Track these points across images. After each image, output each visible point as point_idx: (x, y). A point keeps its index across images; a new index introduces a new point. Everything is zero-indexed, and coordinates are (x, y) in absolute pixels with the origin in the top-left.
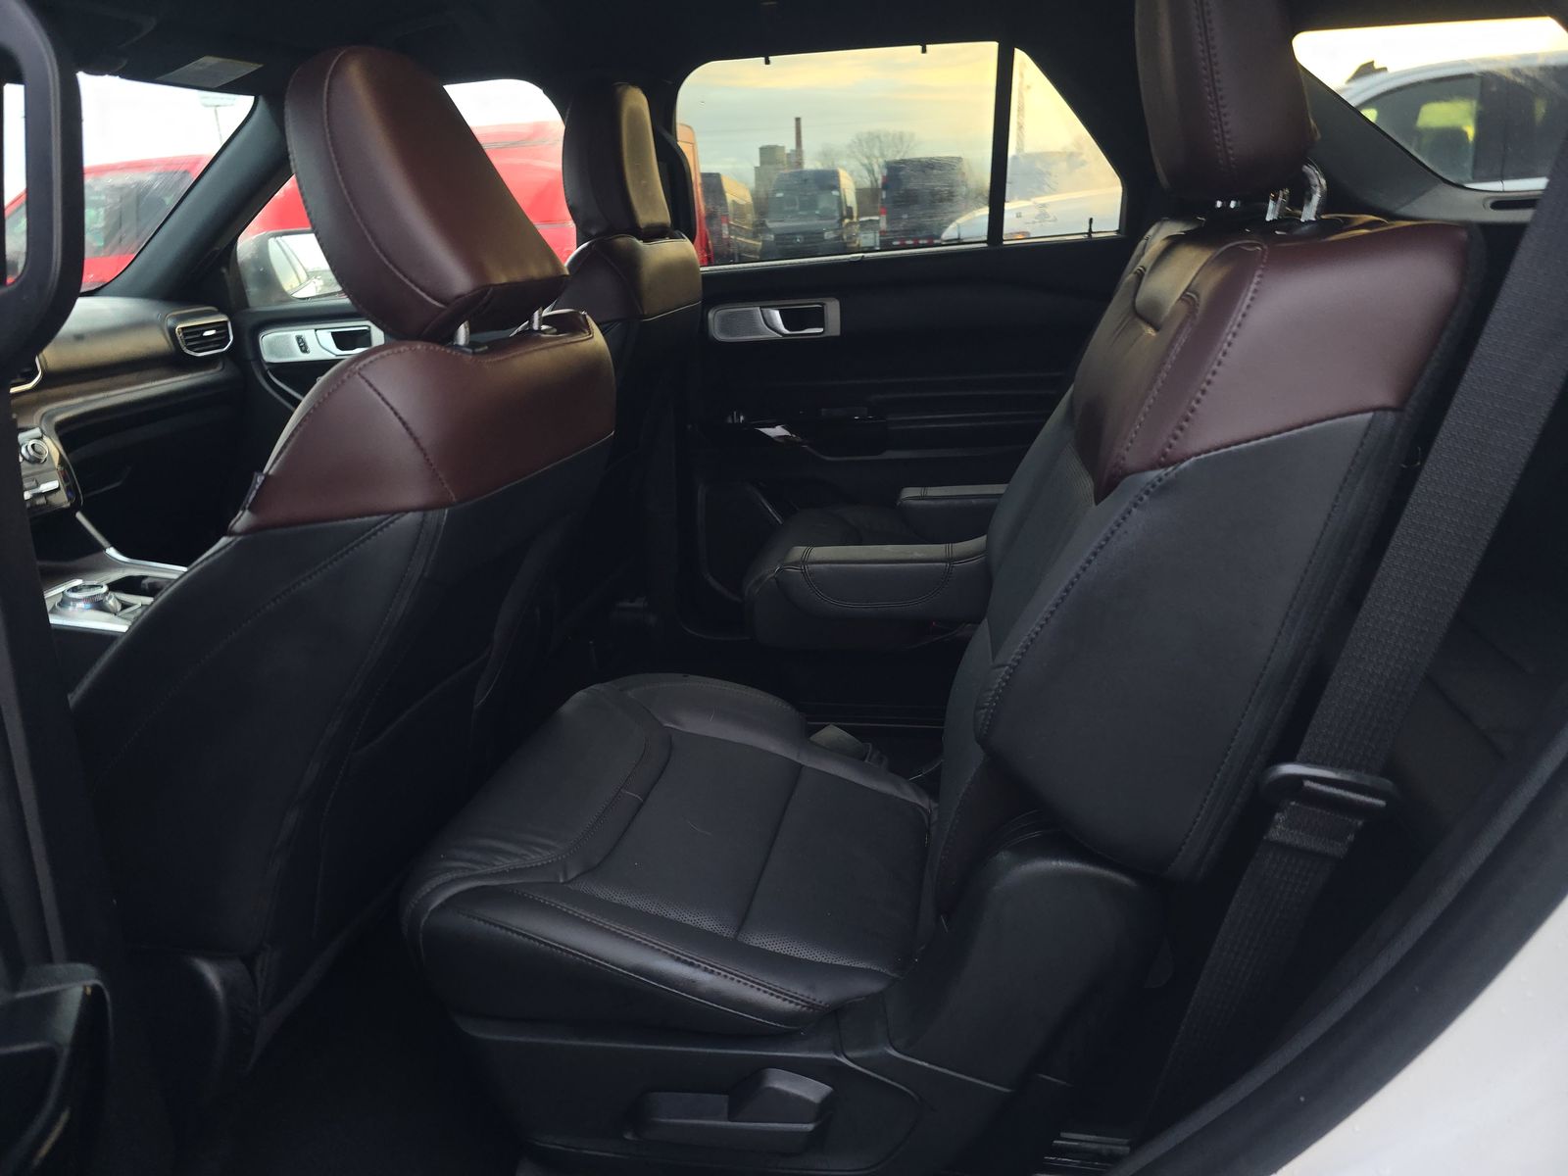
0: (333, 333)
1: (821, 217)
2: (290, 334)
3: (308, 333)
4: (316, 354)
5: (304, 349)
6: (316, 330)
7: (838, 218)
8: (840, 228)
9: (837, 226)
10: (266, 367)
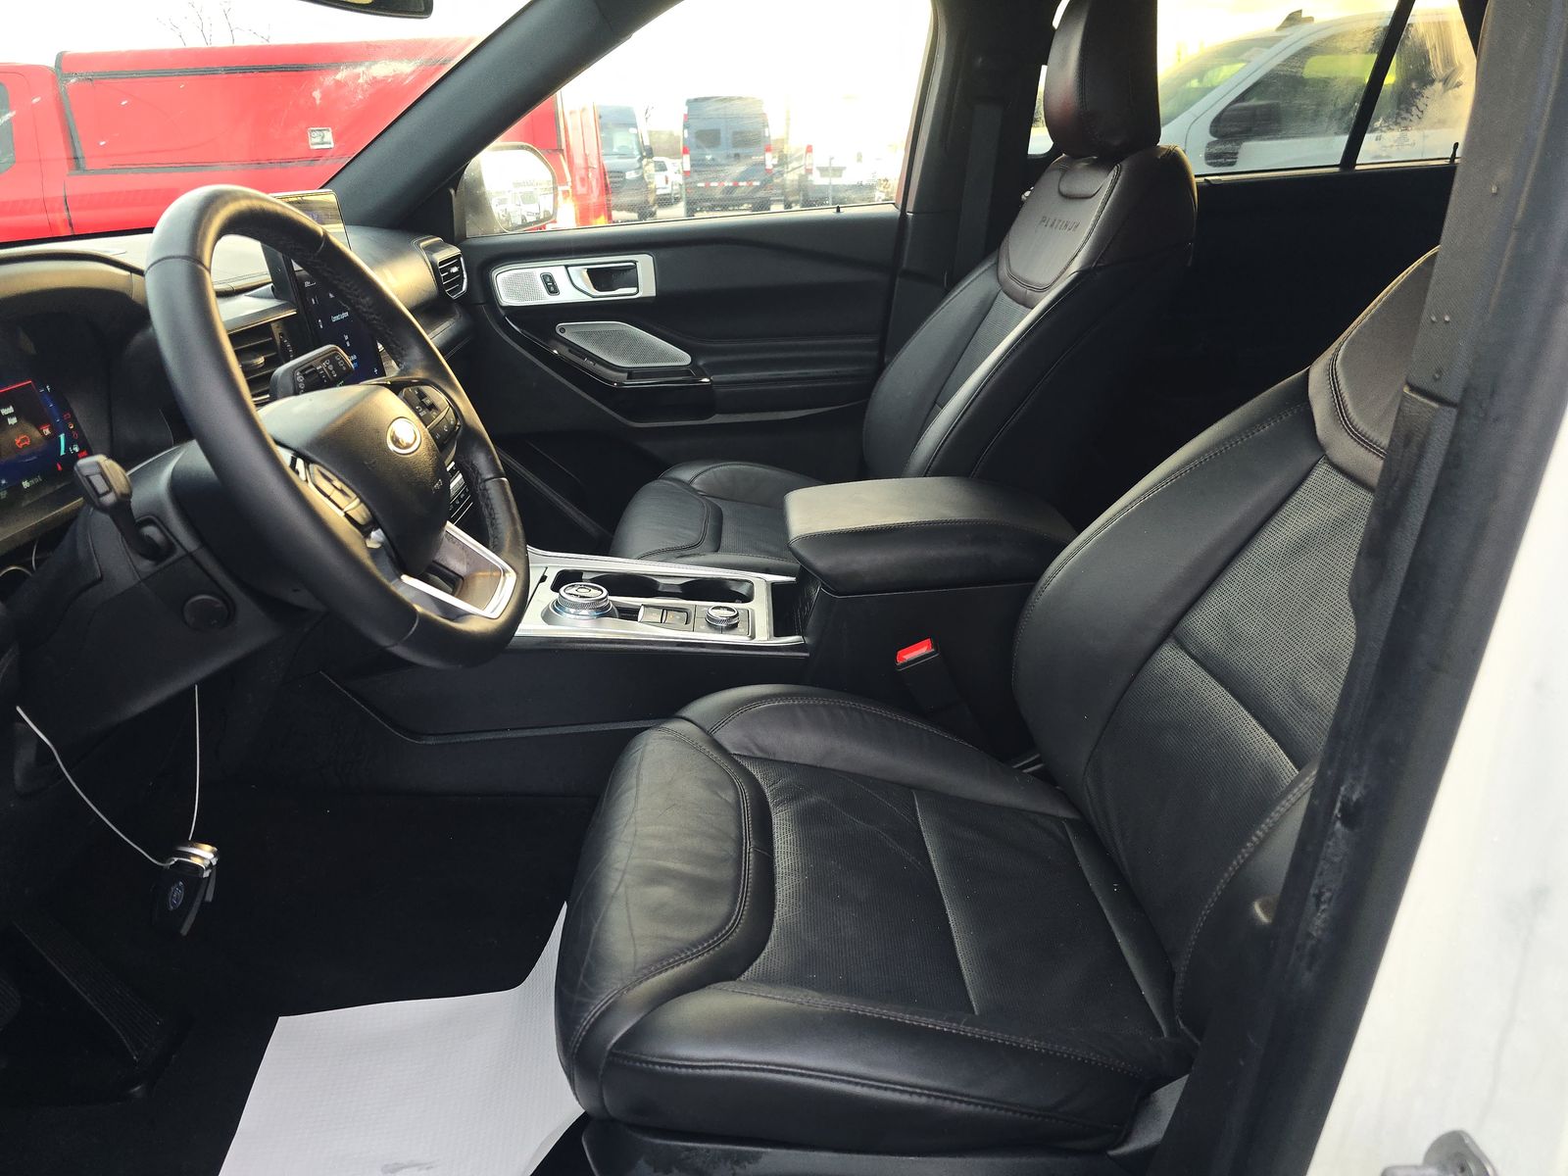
0: (590, 271)
1: (622, 156)
2: (535, 271)
3: (557, 270)
4: (567, 295)
5: (553, 290)
6: (567, 266)
7: (639, 157)
8: (640, 168)
9: (638, 165)
10: (502, 312)
